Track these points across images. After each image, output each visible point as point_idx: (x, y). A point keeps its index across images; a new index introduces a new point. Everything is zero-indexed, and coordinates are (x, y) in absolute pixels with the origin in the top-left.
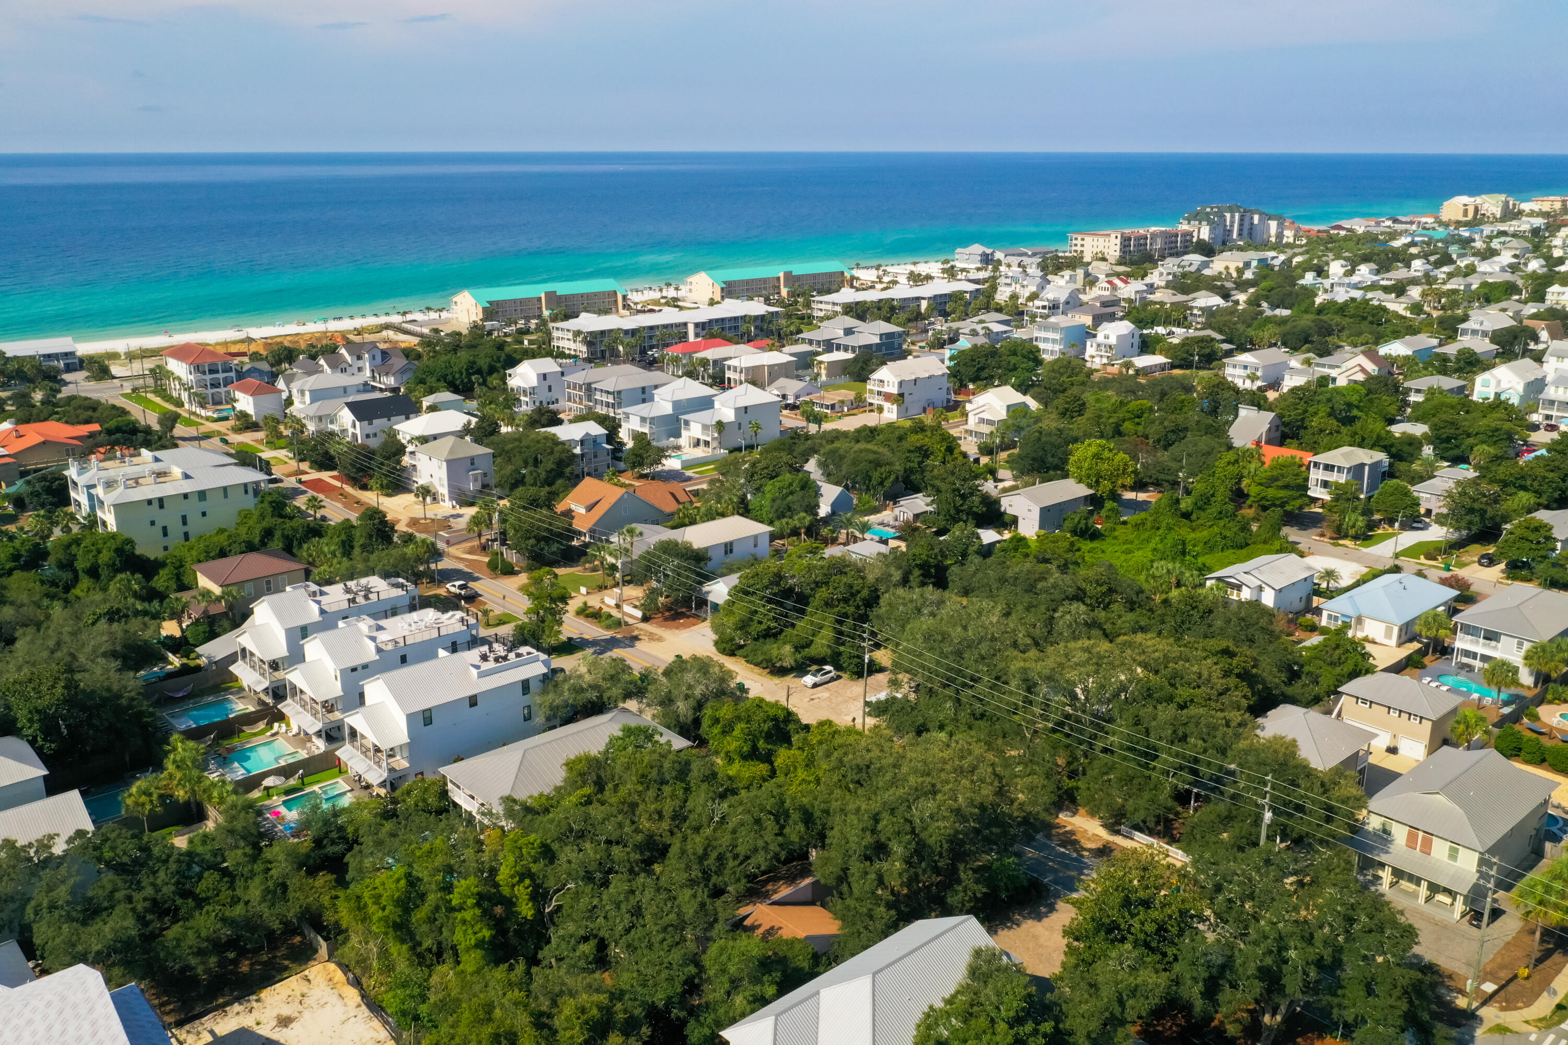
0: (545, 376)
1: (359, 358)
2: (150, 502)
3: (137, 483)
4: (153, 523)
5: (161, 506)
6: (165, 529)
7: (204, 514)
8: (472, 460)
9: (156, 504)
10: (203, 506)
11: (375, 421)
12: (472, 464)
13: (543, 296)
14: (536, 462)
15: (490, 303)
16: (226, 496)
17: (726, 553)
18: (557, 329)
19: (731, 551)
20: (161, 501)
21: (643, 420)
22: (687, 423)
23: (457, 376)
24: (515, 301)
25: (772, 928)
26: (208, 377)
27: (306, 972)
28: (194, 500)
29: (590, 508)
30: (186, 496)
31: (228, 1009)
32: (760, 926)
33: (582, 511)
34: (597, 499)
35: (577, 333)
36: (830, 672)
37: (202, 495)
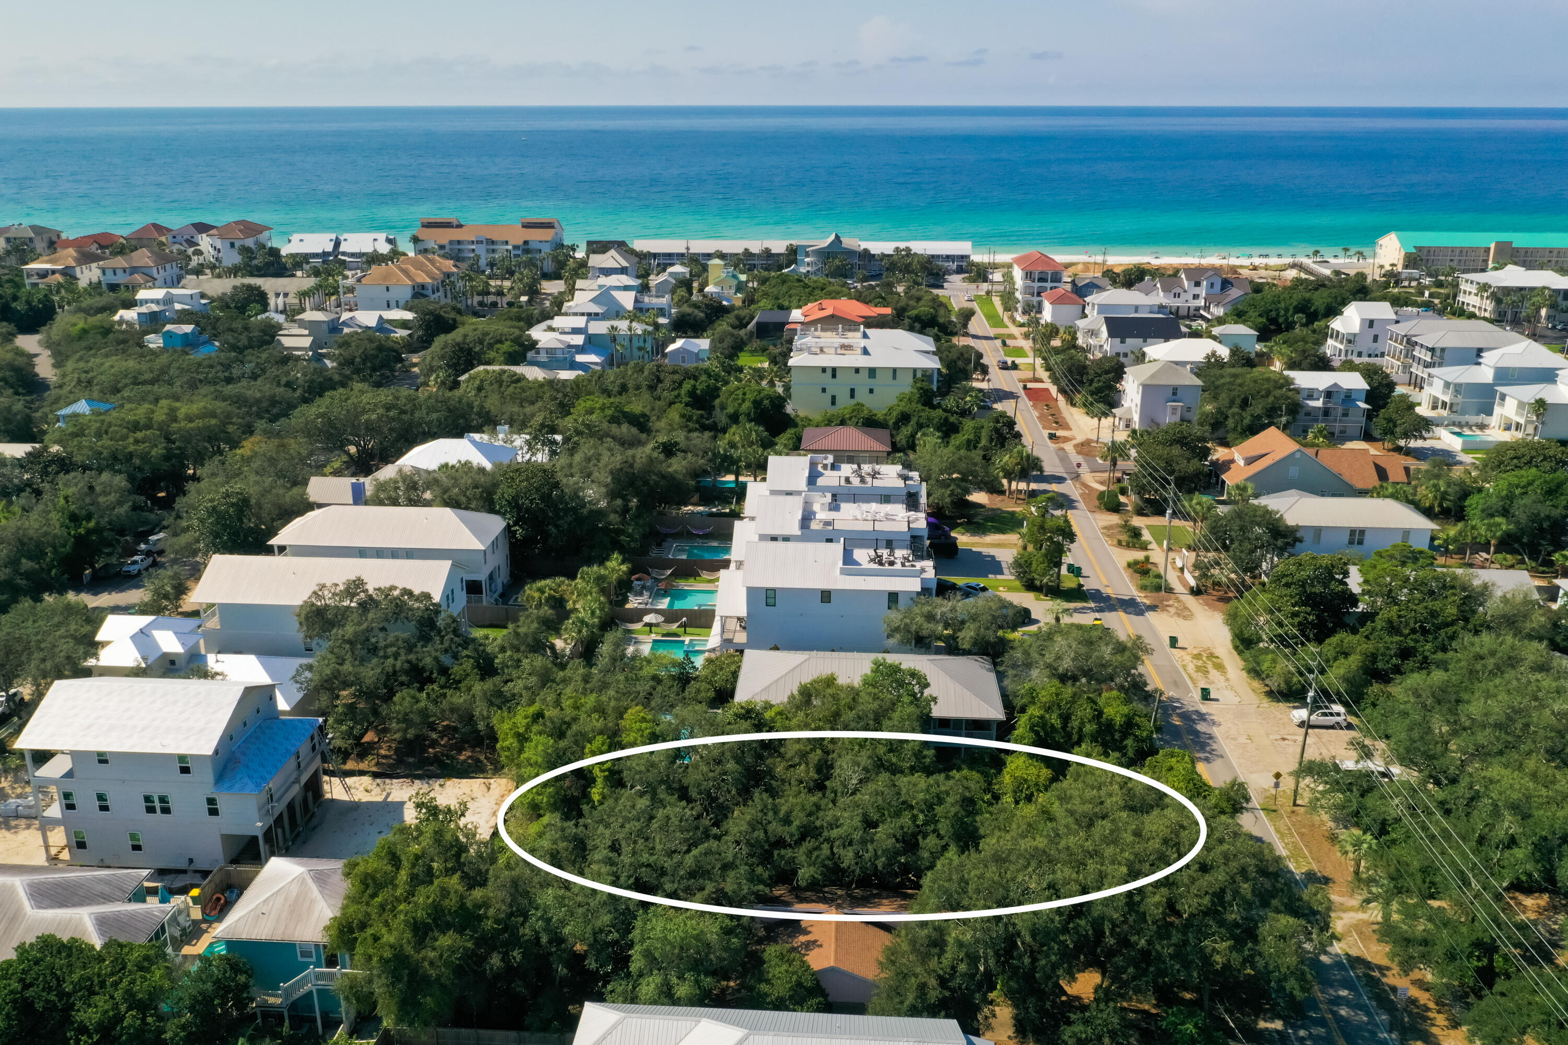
0: (1371, 323)
1: (1198, 284)
2: (824, 370)
3: (822, 350)
4: (824, 390)
5: (834, 376)
6: (834, 398)
7: (871, 391)
8: (1175, 390)
9: (829, 373)
10: (871, 383)
11: (1128, 340)
12: (1174, 394)
13: (1492, 246)
14: (1245, 403)
15: (1419, 249)
16: (894, 377)
17: (1351, 542)
18: (1467, 281)
19: (1360, 542)
20: (834, 370)
21: (1447, 385)
22: (1503, 397)
23: (1282, 313)
24: (1453, 249)
25: (816, 941)
26: (1037, 285)
27: (492, 781)
28: (864, 375)
29: (1250, 461)
30: (857, 370)
31: (417, 782)
32: (809, 932)
33: (1242, 463)
34: (1263, 452)
35: (1484, 287)
36: (1338, 714)
37: (872, 372)
